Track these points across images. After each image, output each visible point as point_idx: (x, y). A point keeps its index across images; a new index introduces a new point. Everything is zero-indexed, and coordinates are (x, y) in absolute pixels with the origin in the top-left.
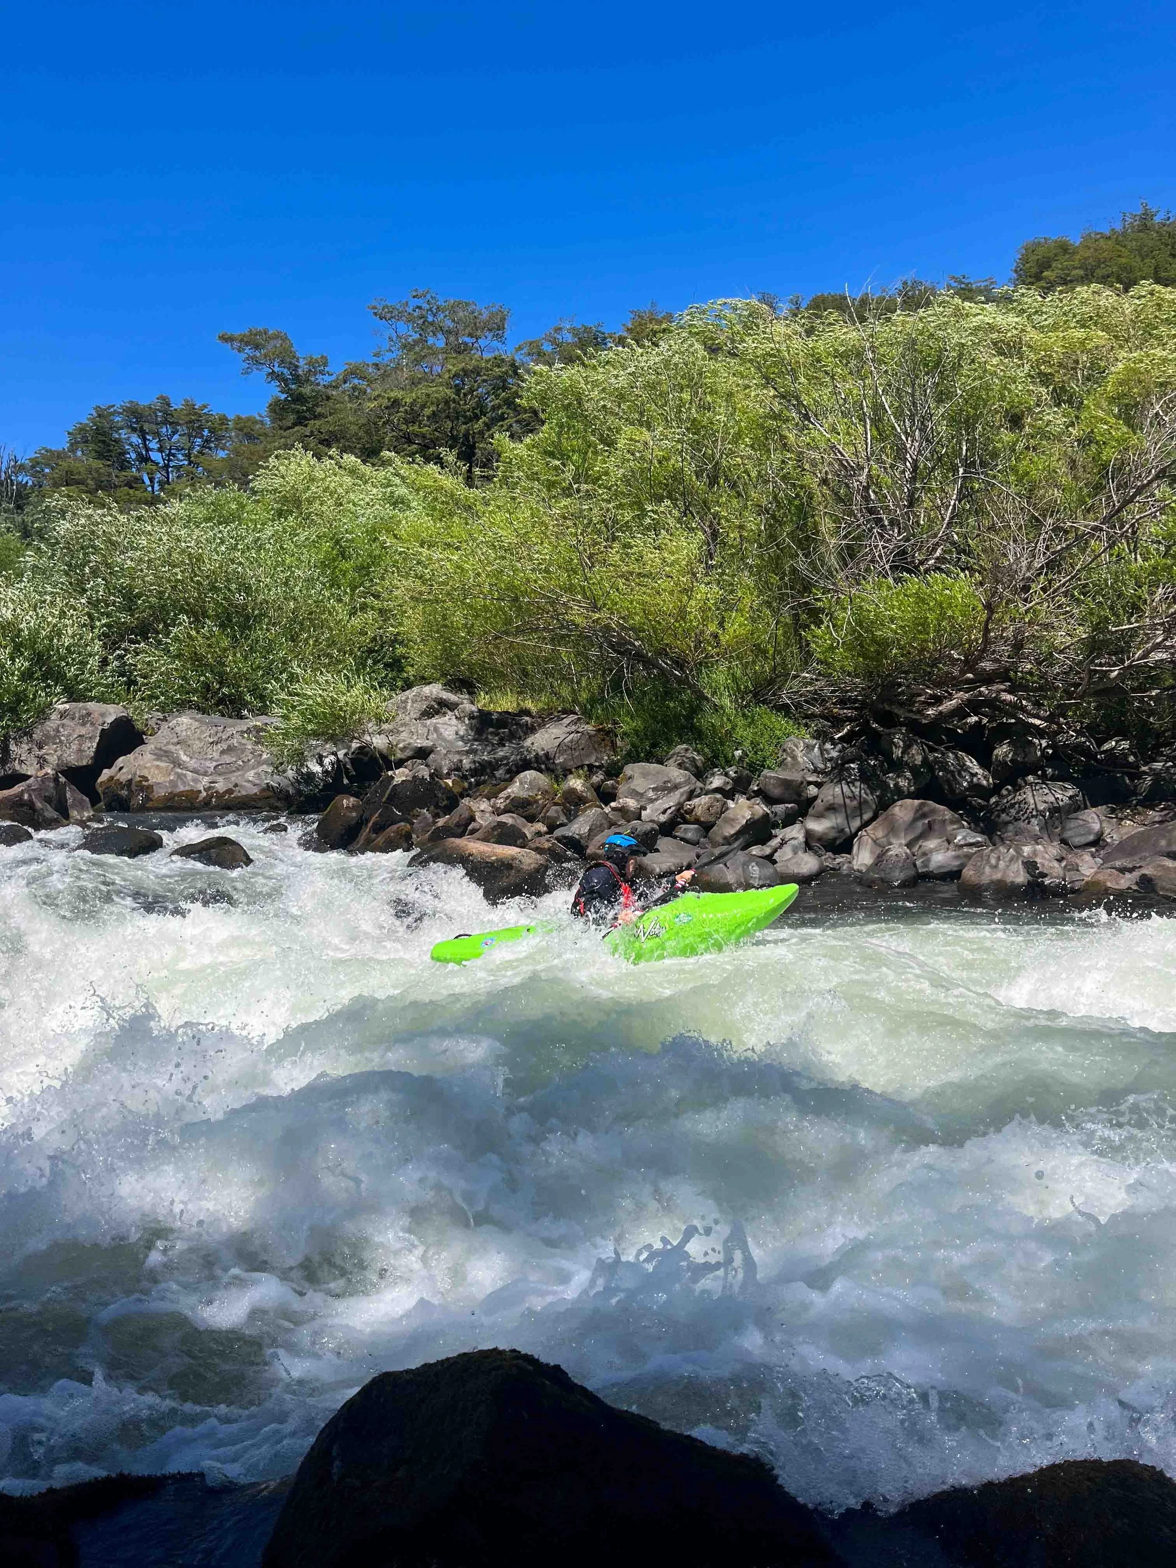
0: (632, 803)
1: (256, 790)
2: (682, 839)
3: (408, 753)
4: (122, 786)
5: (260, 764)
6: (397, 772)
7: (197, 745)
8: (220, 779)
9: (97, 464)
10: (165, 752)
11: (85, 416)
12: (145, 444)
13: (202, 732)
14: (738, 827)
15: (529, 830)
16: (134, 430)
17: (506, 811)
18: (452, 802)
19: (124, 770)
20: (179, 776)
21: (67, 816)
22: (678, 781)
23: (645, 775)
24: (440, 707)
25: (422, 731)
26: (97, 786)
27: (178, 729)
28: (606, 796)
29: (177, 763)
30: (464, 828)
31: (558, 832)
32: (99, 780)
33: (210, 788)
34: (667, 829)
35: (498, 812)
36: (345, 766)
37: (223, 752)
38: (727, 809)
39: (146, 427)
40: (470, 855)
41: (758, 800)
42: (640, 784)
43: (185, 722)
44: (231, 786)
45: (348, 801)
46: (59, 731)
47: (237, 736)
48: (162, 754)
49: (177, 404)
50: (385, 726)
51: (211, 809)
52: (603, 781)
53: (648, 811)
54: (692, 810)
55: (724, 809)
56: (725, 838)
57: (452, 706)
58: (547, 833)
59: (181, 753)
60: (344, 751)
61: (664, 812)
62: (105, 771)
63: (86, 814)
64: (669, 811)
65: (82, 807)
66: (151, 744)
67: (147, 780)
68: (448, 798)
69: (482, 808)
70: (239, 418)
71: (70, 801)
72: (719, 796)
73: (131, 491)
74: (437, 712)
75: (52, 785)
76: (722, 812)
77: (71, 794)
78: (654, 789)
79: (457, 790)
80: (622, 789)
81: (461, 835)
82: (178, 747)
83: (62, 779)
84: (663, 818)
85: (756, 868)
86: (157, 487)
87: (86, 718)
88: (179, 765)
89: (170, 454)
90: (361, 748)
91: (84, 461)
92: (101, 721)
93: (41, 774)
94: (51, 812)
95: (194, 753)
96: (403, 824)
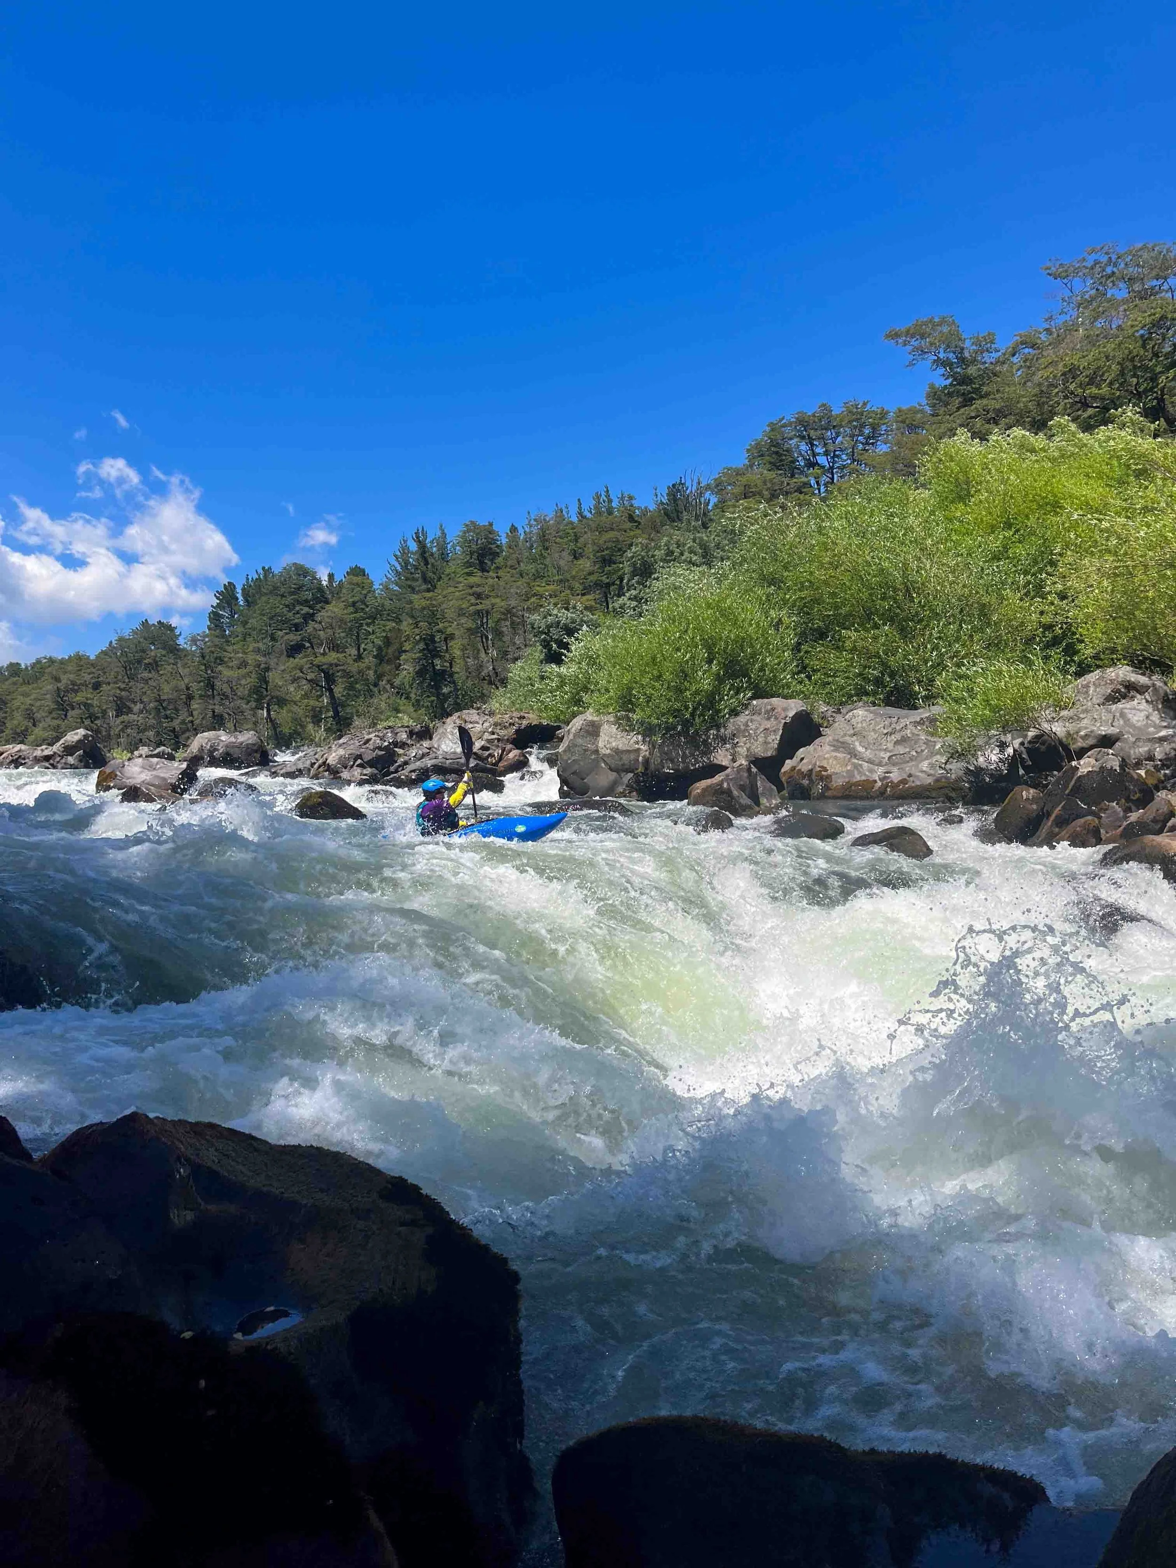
1: (930, 780)
3: (1091, 741)
4: (803, 775)
5: (932, 754)
6: (1082, 762)
7: (872, 736)
8: (895, 769)
9: (770, 475)
10: (843, 743)
11: (759, 433)
12: (812, 450)
13: (877, 724)
16: (803, 438)
18: (1146, 796)
19: (804, 761)
20: (856, 766)
21: (758, 803)
24: (1129, 690)
25: (1106, 717)
26: (781, 775)
27: (854, 721)
29: (853, 754)
30: (1163, 823)
32: (783, 770)
33: (885, 778)
36: (1020, 755)
37: (897, 743)
39: (813, 434)
40: (1174, 855)
43: (860, 714)
44: (905, 776)
45: (1028, 793)
46: (748, 726)
47: (910, 727)
48: (840, 745)
49: (838, 408)
50: (1064, 713)
51: (886, 799)
57: (1140, 690)
59: (857, 744)
60: (1020, 740)
62: (788, 761)
63: (774, 802)
65: (770, 797)
66: (829, 735)
67: (826, 770)
68: (1141, 791)
70: (900, 411)
71: (760, 790)
73: (802, 496)
74: (1124, 697)
75: (746, 775)
77: (761, 783)
79: (1151, 782)
81: (1159, 832)
82: (855, 738)
83: (754, 770)
86: (822, 489)
87: (770, 713)
88: (855, 756)
89: (835, 456)
90: (1037, 737)
91: (761, 474)
92: (783, 715)
93: (736, 765)
94: (745, 800)
95: (869, 744)
96: (1090, 818)
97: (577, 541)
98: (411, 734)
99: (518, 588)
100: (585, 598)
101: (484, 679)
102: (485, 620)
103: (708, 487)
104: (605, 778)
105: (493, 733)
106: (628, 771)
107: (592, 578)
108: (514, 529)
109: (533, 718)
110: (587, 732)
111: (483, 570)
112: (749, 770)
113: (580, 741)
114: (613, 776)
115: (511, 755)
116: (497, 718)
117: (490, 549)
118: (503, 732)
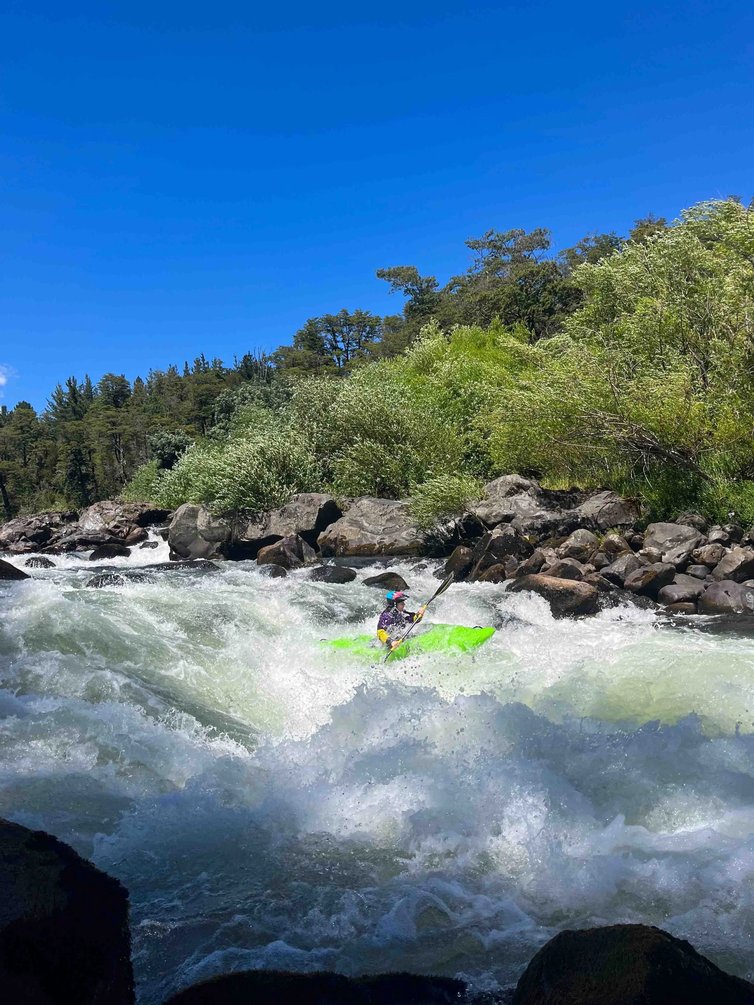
0: (655, 551)
1: (407, 543)
2: (693, 576)
3: (499, 519)
4: (331, 541)
5: (409, 526)
6: (494, 531)
7: (373, 516)
8: (387, 537)
9: (309, 353)
10: (355, 521)
11: (302, 326)
12: (334, 339)
13: (375, 509)
14: (735, 567)
15: (583, 569)
16: (329, 331)
17: (566, 556)
18: (530, 550)
19: (332, 532)
20: (363, 535)
21: (303, 560)
22: (687, 535)
23: (663, 531)
24: (518, 489)
25: (507, 504)
26: (318, 542)
27: (361, 507)
28: (636, 546)
29: (362, 528)
30: (539, 567)
31: (604, 570)
32: (319, 538)
33: (381, 542)
34: (682, 568)
35: (560, 557)
36: (459, 527)
37: (387, 520)
38: (726, 554)
39: (335, 328)
40: (545, 585)
41: (749, 548)
42: (659, 537)
43: (365, 502)
44: (393, 541)
45: (464, 550)
46: (296, 510)
47: (395, 510)
48: (354, 522)
49: (352, 313)
50: (483, 502)
51: (382, 555)
52: (632, 536)
53: (667, 556)
54: (699, 555)
55: (724, 554)
56: (725, 575)
57: (525, 488)
58: (595, 571)
59: (364, 521)
60: (458, 518)
61: (679, 556)
62: (322, 533)
63: (313, 559)
64: (682, 556)
65: (311, 555)
66: (347, 516)
67: (345, 538)
68: (527, 548)
69: (550, 554)
70: (388, 318)
71: (304, 552)
72: (719, 545)
73: (327, 367)
74: (516, 492)
75: (295, 542)
76: (722, 556)
77: (305, 547)
78: (670, 541)
79: (532, 542)
80: (647, 540)
81: (537, 572)
82: (362, 518)
83: (300, 539)
84: (678, 561)
85: (751, 596)
86: (341, 363)
87: (310, 502)
88: (363, 529)
89: (349, 343)
90: (469, 516)
91: (302, 352)
92: (318, 504)
93: (289, 535)
94: (295, 559)
95: (371, 521)
96: (499, 564)
97: (182, 389)
98: (63, 518)
99: (142, 419)
100: (188, 426)
101: (117, 479)
102: (118, 440)
103: (270, 358)
104: (201, 545)
105: (123, 516)
106: (217, 541)
107: (193, 414)
108: (139, 380)
109: (152, 506)
110: (189, 515)
111: (117, 406)
112: (297, 538)
113: (184, 521)
114: (207, 544)
115: (135, 531)
116: (126, 506)
117: (123, 392)
118: (130, 516)
